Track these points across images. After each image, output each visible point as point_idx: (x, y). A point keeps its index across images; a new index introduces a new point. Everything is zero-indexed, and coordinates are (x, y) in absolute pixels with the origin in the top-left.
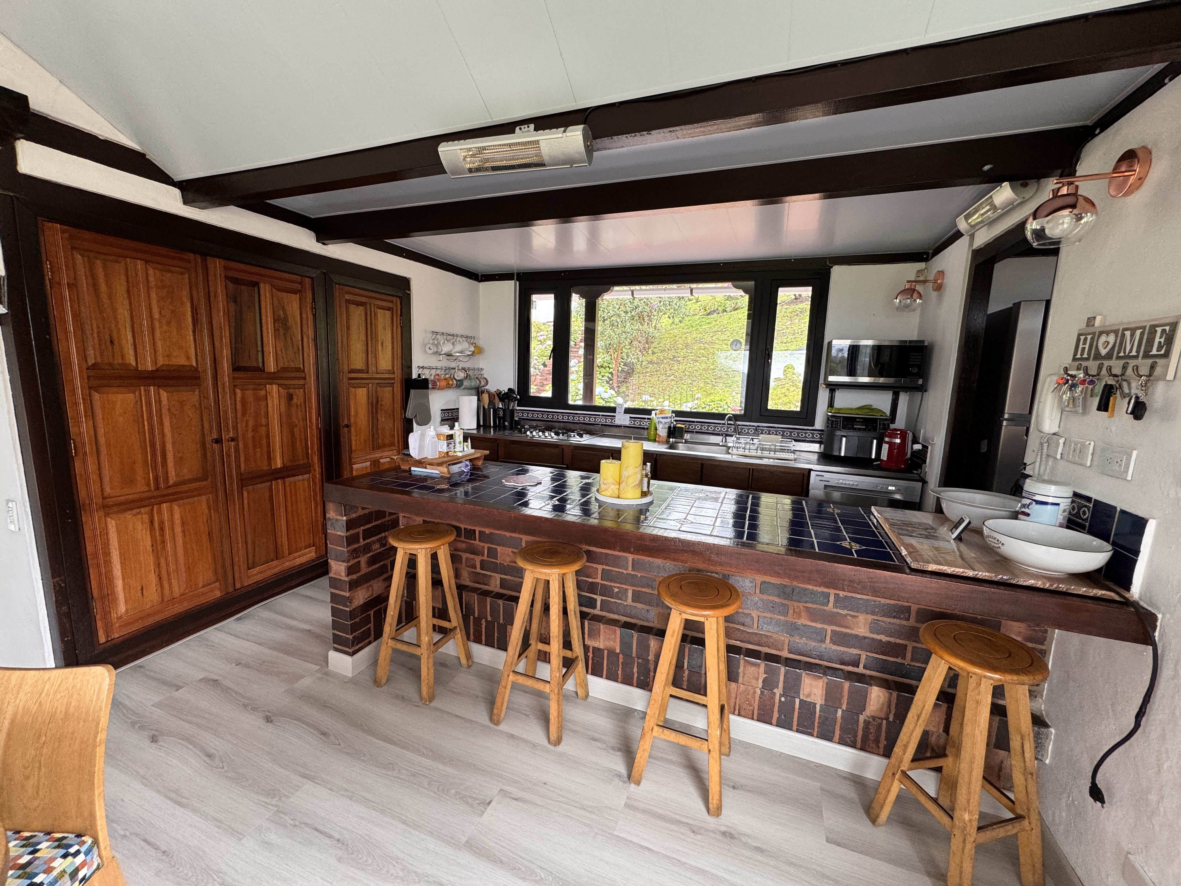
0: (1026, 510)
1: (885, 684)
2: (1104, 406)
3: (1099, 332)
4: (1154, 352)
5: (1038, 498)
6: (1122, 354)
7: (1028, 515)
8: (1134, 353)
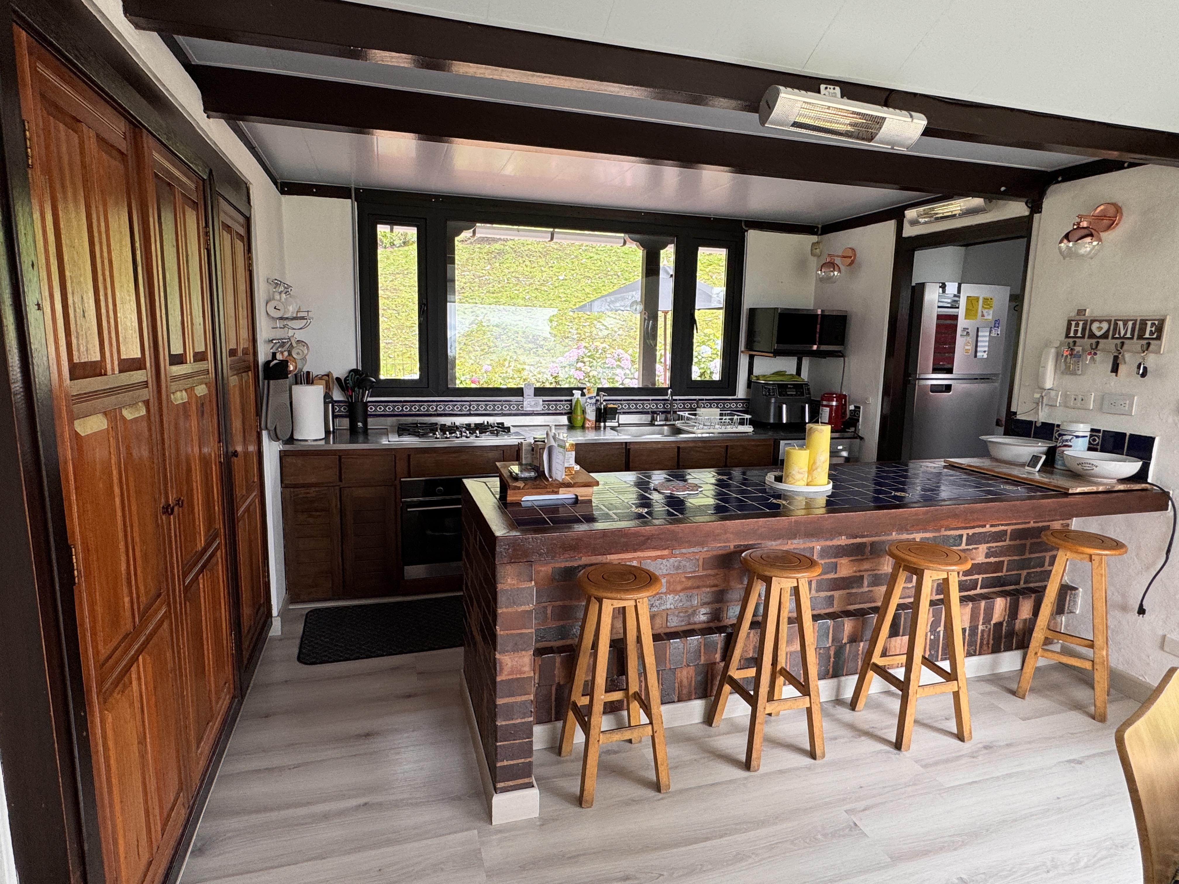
0: (1069, 444)
1: (1003, 594)
2: (1115, 369)
3: (1091, 320)
4: (1147, 335)
5: (1077, 434)
6: (1117, 336)
7: (1070, 446)
8: (1128, 335)
